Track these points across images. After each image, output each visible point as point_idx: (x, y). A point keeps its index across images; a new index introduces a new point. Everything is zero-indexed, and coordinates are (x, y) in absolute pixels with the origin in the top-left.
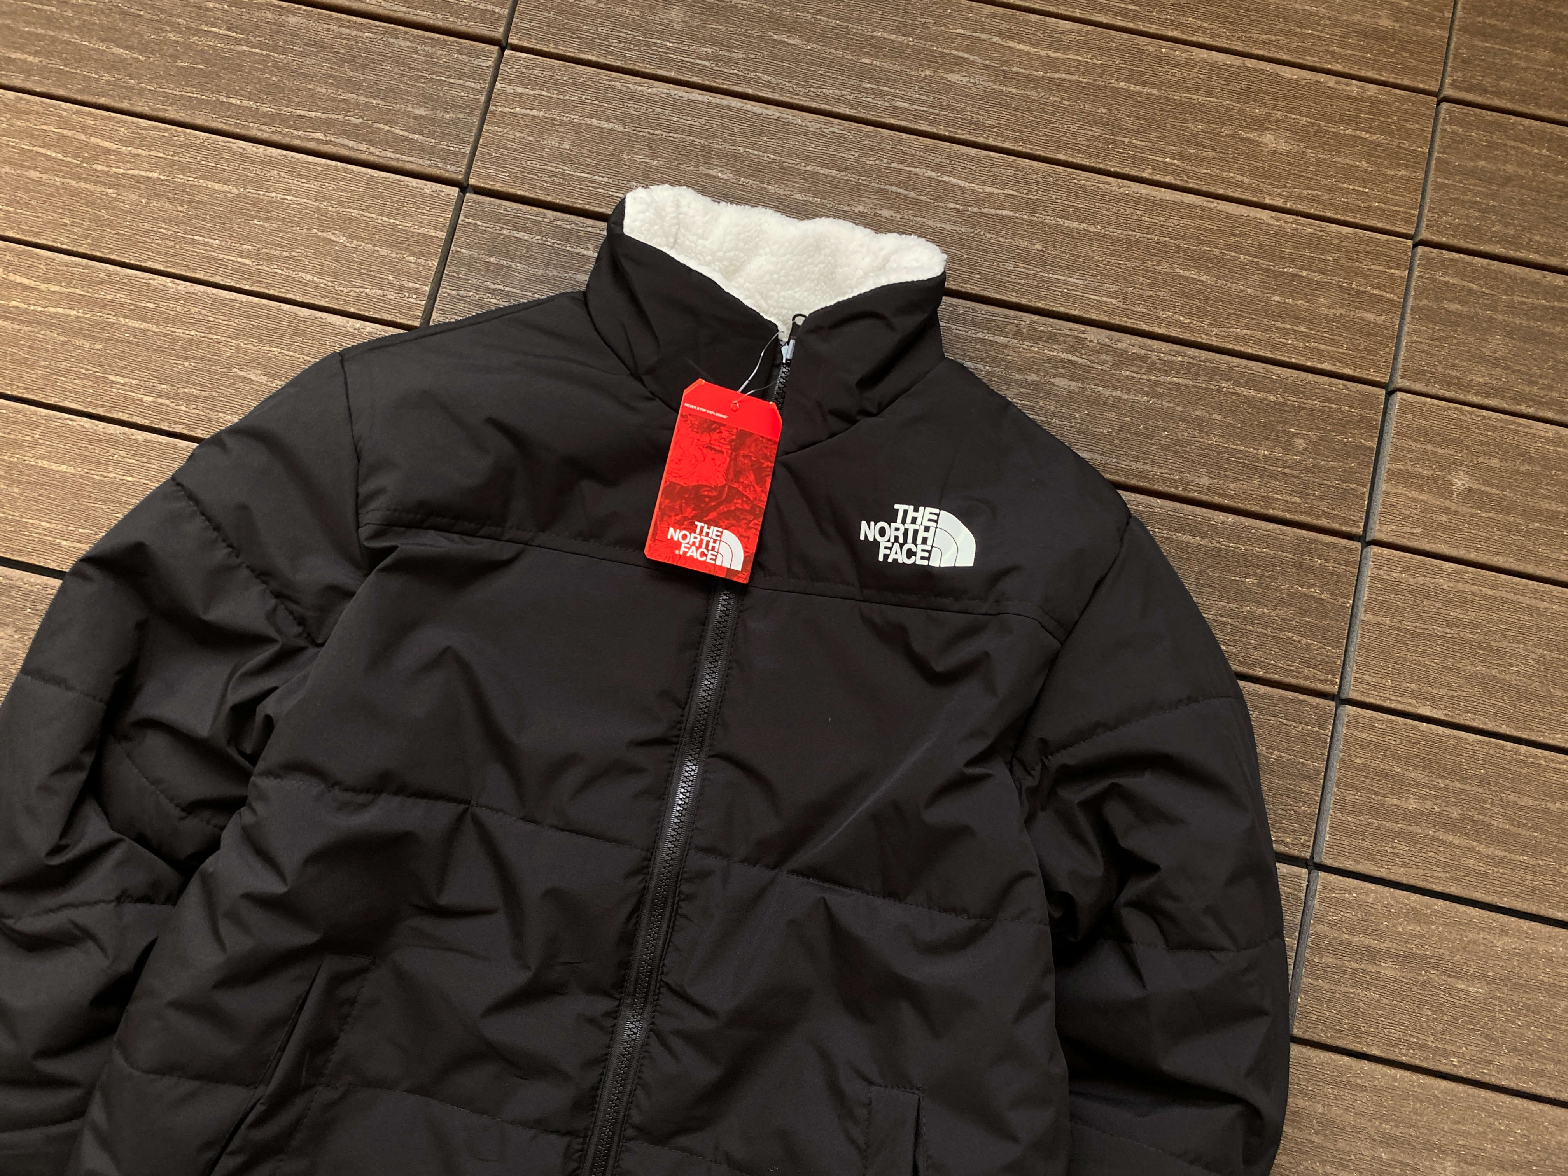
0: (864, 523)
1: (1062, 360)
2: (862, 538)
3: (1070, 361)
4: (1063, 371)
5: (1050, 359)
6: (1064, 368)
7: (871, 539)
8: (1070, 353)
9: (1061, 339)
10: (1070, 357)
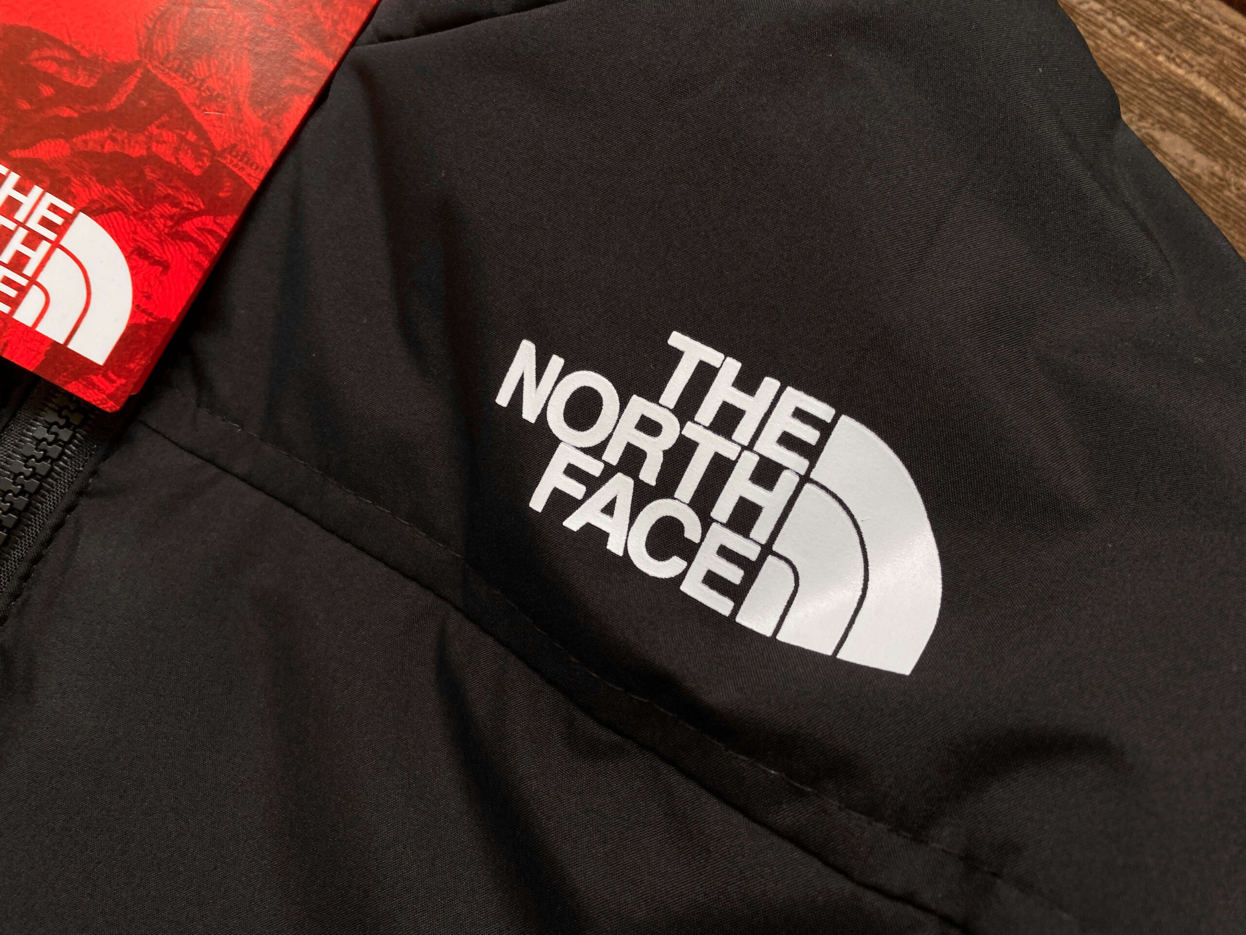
0: (527, 351)
1: (1194, 94)
2: (503, 399)
3: (1211, 104)
4: (1188, 121)
5: (1169, 83)
6: (1192, 115)
7: (530, 414)
8: (1216, 83)
9: (1207, 40)
10: (1213, 92)
